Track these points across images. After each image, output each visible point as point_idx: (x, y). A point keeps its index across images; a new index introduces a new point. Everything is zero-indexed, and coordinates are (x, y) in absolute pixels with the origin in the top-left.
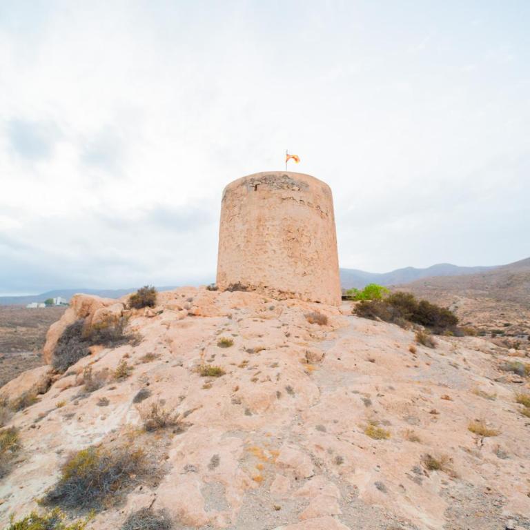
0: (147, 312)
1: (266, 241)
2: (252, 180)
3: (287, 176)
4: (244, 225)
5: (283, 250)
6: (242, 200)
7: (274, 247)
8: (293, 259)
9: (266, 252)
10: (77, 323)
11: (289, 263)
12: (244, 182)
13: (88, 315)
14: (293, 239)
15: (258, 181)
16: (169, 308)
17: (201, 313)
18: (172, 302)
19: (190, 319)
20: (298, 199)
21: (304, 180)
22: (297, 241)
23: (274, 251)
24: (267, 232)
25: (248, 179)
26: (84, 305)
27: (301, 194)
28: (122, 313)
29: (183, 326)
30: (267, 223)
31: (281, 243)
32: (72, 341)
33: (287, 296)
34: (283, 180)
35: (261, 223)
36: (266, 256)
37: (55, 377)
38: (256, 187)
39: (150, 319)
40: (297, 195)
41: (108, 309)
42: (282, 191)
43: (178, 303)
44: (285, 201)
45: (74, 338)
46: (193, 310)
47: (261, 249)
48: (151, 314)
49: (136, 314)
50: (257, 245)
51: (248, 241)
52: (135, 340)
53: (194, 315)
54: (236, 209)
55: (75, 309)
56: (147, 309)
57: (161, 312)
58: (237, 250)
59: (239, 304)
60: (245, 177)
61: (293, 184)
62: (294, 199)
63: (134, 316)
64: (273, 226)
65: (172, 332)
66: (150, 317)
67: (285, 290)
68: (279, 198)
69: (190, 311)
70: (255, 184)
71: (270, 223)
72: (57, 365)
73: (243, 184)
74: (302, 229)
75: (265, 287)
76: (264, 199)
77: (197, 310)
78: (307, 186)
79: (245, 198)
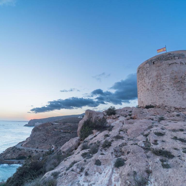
0: (113, 117)
1: (163, 85)
2: (151, 60)
3: (170, 54)
4: (149, 80)
5: (173, 88)
6: (147, 70)
7: (168, 87)
8: (181, 92)
9: (163, 90)
10: (87, 120)
11: (178, 94)
12: (147, 62)
13: (91, 117)
14: (179, 82)
15: (154, 60)
16: (122, 115)
17: (136, 118)
18: (122, 113)
19: (131, 120)
20: (179, 62)
21: (181, 53)
22: (182, 82)
23: (168, 89)
24: (163, 81)
25: (149, 61)
26: (90, 114)
27: (181, 60)
28: (103, 117)
29: (130, 123)
30: (162, 77)
31: (171, 85)
32: (86, 128)
33: (180, 110)
34: (168, 56)
35: (159, 77)
36: (164, 91)
37: (81, 142)
38: (154, 62)
39: (114, 120)
41: (98, 115)
42: (168, 61)
43: (125, 113)
44: (170, 65)
45: (87, 126)
46: (133, 116)
47: (160, 89)
48: (114, 117)
49: (109, 118)
50: (158, 87)
51: (152, 86)
52: (110, 128)
53: (133, 118)
54: (145, 74)
55: (87, 115)
56: (113, 116)
57: (119, 117)
58: (147, 91)
59: (155, 113)
60: (148, 60)
61: (174, 56)
62: (176, 63)
63: (108, 119)
64: (166, 77)
65: (126, 126)
66: (114, 119)
67: (178, 107)
68: (168, 64)
69: (131, 117)
70: (153, 62)
71: (164, 76)
72: (81, 137)
73: (146, 63)
74: (184, 76)
75: (166, 106)
76: (159, 66)
77: (135, 116)
78: (183, 55)
79: (149, 69)
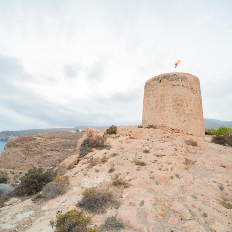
0: (113, 136)
1: (165, 106)
2: (158, 78)
3: (175, 75)
4: (154, 98)
5: (173, 109)
6: (154, 87)
7: (169, 108)
8: (179, 114)
9: (165, 111)
10: (87, 139)
11: (176, 116)
12: (154, 79)
13: (91, 136)
14: (179, 104)
15: (161, 78)
16: (122, 135)
17: (135, 138)
18: (123, 132)
19: (130, 140)
20: (181, 85)
21: (184, 76)
22: (181, 105)
23: (169, 110)
24: (166, 101)
25: (156, 78)
26: (90, 132)
27: (183, 82)
28: (104, 136)
29: (128, 143)
30: (165, 97)
31: (172, 106)
32: (86, 146)
33: (175, 131)
34: (174, 77)
35: (163, 97)
37: (80, 159)
38: (160, 81)
39: (114, 139)
40: (181, 83)
41: (99, 134)
42: (173, 82)
43: (126, 133)
44: (174, 86)
45: (87, 145)
46: (132, 136)
47: (163, 109)
48: (115, 137)
49: (109, 136)
50: (161, 107)
51: (156, 106)
52: (108, 147)
53: (132, 138)
54: (151, 92)
55: (87, 134)
56: (113, 135)
57: (119, 136)
58: (151, 110)
59: (152, 134)
60: (155, 77)
61: (178, 78)
62: (179, 85)
63: (108, 138)
64: (169, 98)
65: (123, 145)
66: (114, 138)
67: (174, 128)
68: (172, 85)
69: (130, 136)
70: (160, 79)
71: (167, 97)
72: (81, 154)
74: (183, 99)
75: (165, 127)
76: (164, 86)
77: (134, 136)
78: (186, 78)
79: (155, 86)
